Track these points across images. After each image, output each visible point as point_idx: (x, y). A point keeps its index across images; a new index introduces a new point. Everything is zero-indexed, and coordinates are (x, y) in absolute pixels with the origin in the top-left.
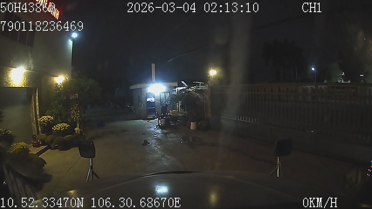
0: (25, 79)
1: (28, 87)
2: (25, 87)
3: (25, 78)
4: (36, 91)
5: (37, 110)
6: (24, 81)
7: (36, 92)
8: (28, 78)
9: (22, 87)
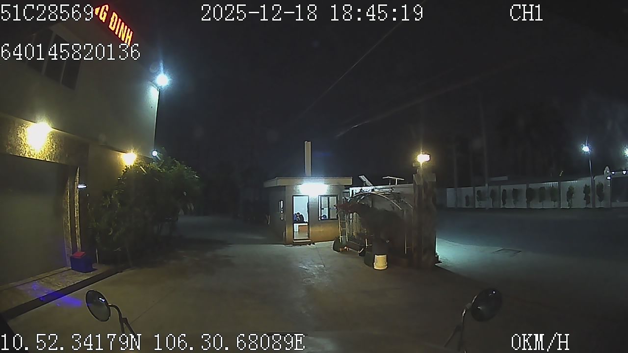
0: (54, 147)
1: (58, 162)
2: (53, 161)
3: (53, 145)
4: (76, 173)
5: (76, 209)
6: (52, 150)
7: (76, 175)
8: (60, 145)
9: (45, 161)
